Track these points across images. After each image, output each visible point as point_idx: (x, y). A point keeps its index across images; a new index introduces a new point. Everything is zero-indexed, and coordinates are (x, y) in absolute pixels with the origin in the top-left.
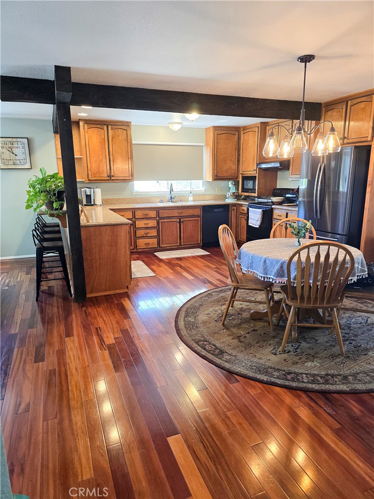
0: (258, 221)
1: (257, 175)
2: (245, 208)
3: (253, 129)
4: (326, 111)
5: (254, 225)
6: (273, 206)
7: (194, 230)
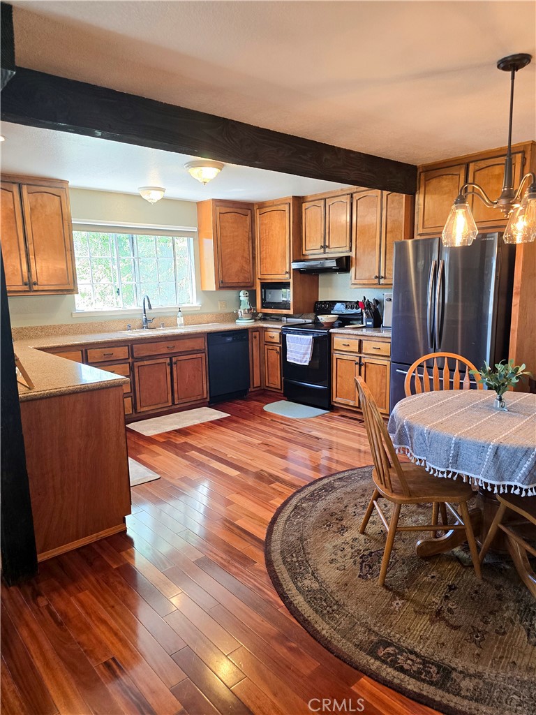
0: (305, 354)
1: (291, 281)
2: (275, 336)
3: (281, 208)
4: (428, 180)
5: (297, 361)
6: (332, 330)
7: (196, 377)
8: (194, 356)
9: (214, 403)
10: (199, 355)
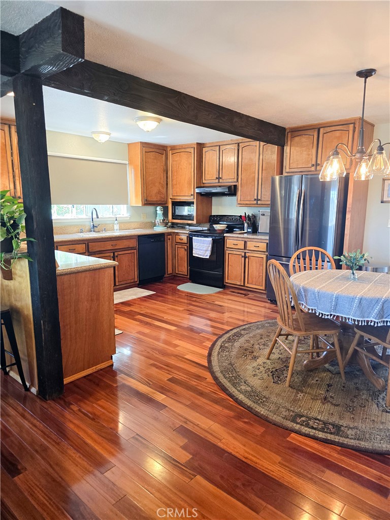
0: (207, 250)
1: (195, 201)
2: (184, 238)
3: (188, 150)
4: (293, 137)
5: (201, 255)
6: (225, 235)
7: (130, 265)
8: (129, 252)
9: (142, 284)
10: (132, 251)
